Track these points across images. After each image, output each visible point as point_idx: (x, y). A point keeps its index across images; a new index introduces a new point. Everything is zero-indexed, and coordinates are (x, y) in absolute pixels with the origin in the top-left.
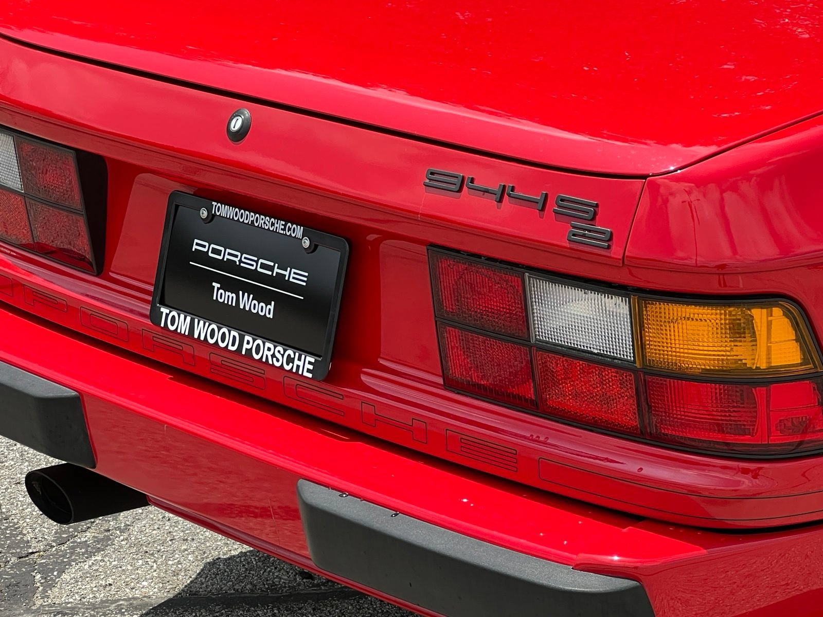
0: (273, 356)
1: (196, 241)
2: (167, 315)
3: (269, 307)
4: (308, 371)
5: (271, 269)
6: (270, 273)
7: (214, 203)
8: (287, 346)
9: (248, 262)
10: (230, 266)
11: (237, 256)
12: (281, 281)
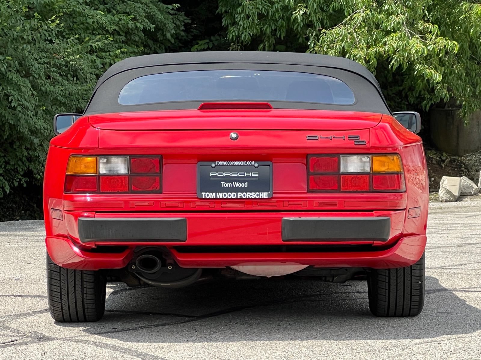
0: (251, 196)
1: (211, 173)
2: (205, 194)
3: (245, 184)
4: (266, 196)
5: (244, 174)
6: (244, 175)
7: (217, 162)
8: (255, 192)
9: (234, 174)
10: (227, 177)
11: (229, 174)
12: (249, 176)
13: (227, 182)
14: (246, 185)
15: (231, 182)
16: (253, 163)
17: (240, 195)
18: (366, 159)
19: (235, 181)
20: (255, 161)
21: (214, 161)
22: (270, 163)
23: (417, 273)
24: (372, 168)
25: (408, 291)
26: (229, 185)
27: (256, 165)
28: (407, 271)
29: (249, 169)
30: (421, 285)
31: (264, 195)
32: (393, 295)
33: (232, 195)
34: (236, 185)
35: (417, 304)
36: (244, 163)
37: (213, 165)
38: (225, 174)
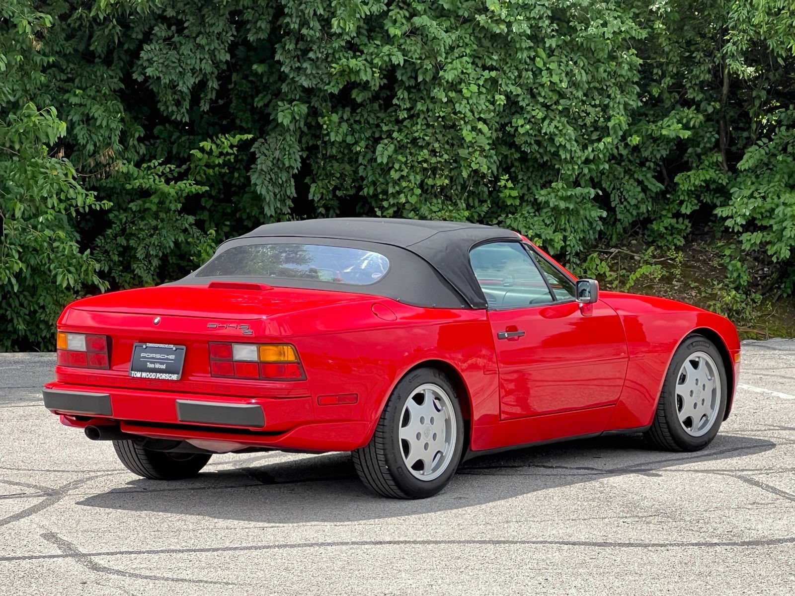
0: (166, 377)
1: (142, 354)
2: (134, 373)
5: (165, 356)
6: (164, 358)
7: (147, 344)
8: (169, 374)
9: (158, 356)
10: (153, 358)
11: (154, 355)
12: (167, 359)
13: (151, 362)
14: (164, 367)
15: (154, 363)
16: (172, 346)
17: (159, 375)
18: (254, 348)
19: (157, 362)
20: (174, 344)
21: (146, 342)
22: (184, 347)
23: (382, 458)
24: (259, 357)
25: (379, 474)
26: (152, 366)
27: (174, 349)
28: (373, 455)
29: (169, 352)
30: (389, 469)
31: (175, 377)
32: (369, 477)
33: (152, 376)
34: (157, 366)
35: (395, 488)
36: (167, 346)
37: (144, 347)
38: (151, 355)
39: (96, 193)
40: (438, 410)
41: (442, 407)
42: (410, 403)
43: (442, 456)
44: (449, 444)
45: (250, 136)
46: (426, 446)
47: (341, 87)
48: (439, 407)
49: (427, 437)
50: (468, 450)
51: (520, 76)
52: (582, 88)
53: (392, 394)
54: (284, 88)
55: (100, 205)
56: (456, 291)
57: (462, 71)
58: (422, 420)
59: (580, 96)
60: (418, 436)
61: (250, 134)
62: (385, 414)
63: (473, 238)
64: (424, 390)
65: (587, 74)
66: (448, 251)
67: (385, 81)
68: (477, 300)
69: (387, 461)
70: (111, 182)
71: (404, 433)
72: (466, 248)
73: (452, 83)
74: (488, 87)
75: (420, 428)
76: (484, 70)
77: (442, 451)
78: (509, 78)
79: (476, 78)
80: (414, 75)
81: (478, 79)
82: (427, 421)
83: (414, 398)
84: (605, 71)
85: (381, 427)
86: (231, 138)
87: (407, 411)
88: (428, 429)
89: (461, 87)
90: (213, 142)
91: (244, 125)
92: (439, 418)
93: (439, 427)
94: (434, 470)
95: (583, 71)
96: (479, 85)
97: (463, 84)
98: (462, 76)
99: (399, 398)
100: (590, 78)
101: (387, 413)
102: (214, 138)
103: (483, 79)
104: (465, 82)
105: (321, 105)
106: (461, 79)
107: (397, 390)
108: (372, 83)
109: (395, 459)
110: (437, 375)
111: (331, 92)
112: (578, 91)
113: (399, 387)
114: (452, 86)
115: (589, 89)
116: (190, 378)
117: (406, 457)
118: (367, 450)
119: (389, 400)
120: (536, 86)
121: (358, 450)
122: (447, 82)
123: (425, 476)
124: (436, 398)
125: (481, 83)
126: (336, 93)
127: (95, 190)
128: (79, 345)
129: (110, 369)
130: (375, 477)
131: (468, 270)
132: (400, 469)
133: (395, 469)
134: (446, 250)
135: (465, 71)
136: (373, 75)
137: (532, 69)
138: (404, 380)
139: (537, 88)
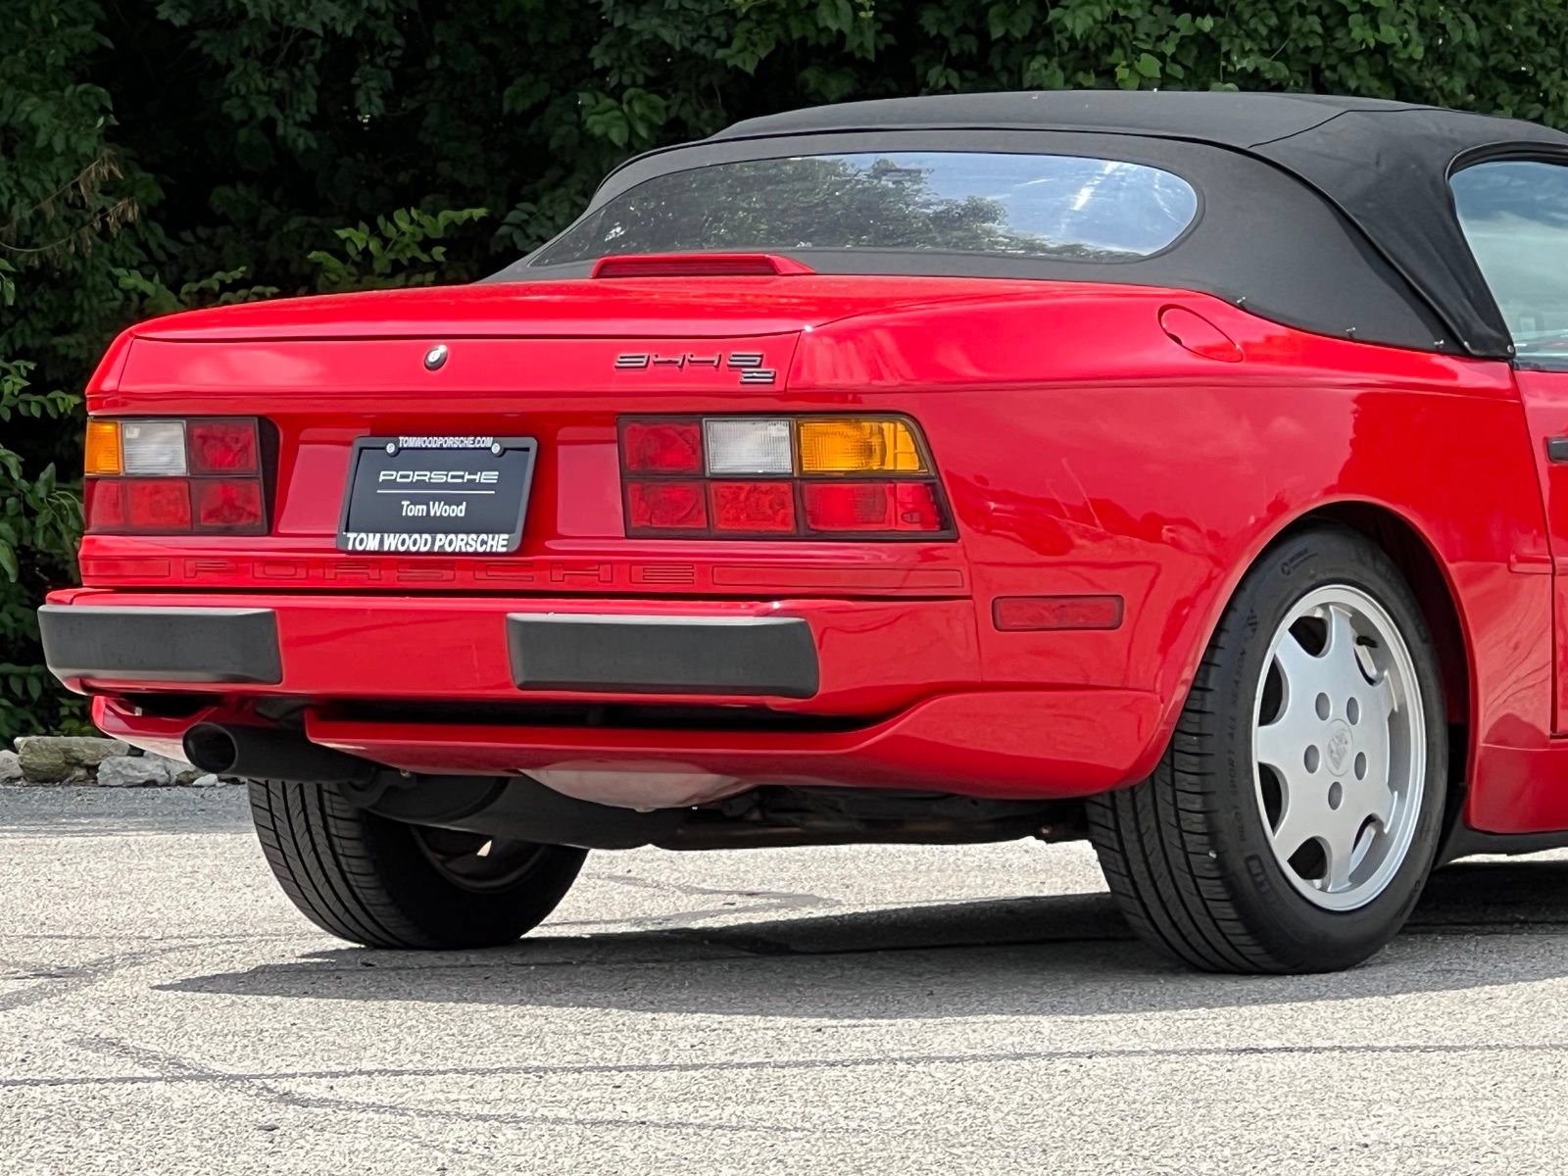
0: (466, 544)
1: (382, 473)
2: (355, 539)
3: (460, 507)
4: (502, 546)
5: (463, 477)
6: (461, 480)
7: (401, 438)
8: (477, 533)
9: (438, 477)
10: (420, 484)
11: (425, 476)
12: (472, 484)
13: (415, 500)
14: (460, 511)
15: (424, 500)
16: (487, 441)
17: (441, 540)
18: (779, 430)
19: (435, 498)
20: (496, 434)
21: (394, 434)
22: (531, 443)
23: (1196, 822)
24: (797, 458)
25: (1185, 882)
26: (419, 510)
27: (496, 449)
28: (1167, 813)
29: (478, 460)
30: (1220, 863)
31: (498, 543)
32: (1149, 896)
33: (421, 543)
34: (438, 509)
35: (1239, 928)
36: (468, 442)
37: (391, 448)
38: (415, 476)
39: (32, 366)
40: (1371, 681)
41: (1380, 669)
42: (1284, 647)
43: (1379, 835)
44: (1402, 795)
45: (479, 213)
46: (1334, 795)
47: (763, 53)
48: (1372, 672)
49: (1337, 763)
50: (1458, 824)
51: (1281, 31)
52: (1463, 69)
53: (1229, 607)
54: (599, 58)
55: (43, 408)
56: (1414, 296)
57: (1116, 14)
58: (1321, 703)
59: (1458, 91)
60: (1310, 758)
61: (477, 205)
62: (1207, 674)
63: (1456, 136)
64: (1325, 606)
65: (1479, 27)
66: (1383, 168)
67: (890, 39)
68: (1481, 328)
69: (1212, 836)
70: (80, 345)
71: (1268, 745)
72: (1440, 164)
73: (1086, 48)
74: (1190, 64)
75: (1319, 734)
76: (1177, 13)
77: (1382, 817)
78: (1251, 35)
79: (1155, 33)
80: (972, 23)
81: (1160, 38)
82: (1337, 709)
83: (1294, 630)
84: (1531, 20)
85: (1196, 717)
86: (426, 220)
87: (1275, 668)
88: (1341, 739)
89: (1111, 60)
90: (375, 231)
91: (463, 177)
92: (1374, 708)
93: (1371, 737)
94: (1359, 877)
95: (1466, 18)
96: (1162, 57)
97: (1118, 52)
98: (1116, 29)
99: (1252, 623)
100: (1487, 36)
101: (1213, 671)
102: (381, 220)
103: (1174, 37)
104: (1122, 46)
105: (697, 115)
106: (1112, 36)
107: (1244, 596)
108: (852, 44)
109: (1241, 829)
110: (1368, 559)
111: (735, 67)
112: (1451, 77)
113: (1250, 586)
114: (1084, 58)
115: (1485, 73)
116: (551, 544)
117: (1274, 824)
118: (1144, 798)
119: (1219, 629)
120: (1333, 60)
121: (1112, 795)
122: (1072, 39)
123: (1334, 894)
124: (1360, 641)
125: (1169, 49)
126: (750, 68)
127: (27, 358)
128: (165, 459)
129: (271, 530)
130: (1168, 892)
131: (1445, 228)
132: (1254, 864)
133: (1240, 864)
134: (1378, 163)
135: (1122, 13)
136: (856, 17)
137: (1319, 10)
138: (1265, 566)
139: (1333, 68)
